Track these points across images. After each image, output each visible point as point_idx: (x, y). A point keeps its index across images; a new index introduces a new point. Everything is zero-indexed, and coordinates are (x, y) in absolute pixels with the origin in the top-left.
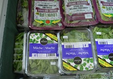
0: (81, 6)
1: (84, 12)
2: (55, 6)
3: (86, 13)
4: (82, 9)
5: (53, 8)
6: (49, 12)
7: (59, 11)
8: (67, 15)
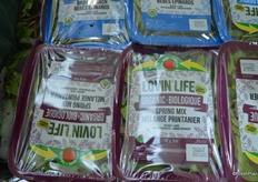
0: (179, 112)
1: (185, 134)
2: (102, 99)
3: (193, 141)
4: (182, 125)
5: (95, 106)
6: (78, 121)
7: (110, 119)
8: (131, 138)
